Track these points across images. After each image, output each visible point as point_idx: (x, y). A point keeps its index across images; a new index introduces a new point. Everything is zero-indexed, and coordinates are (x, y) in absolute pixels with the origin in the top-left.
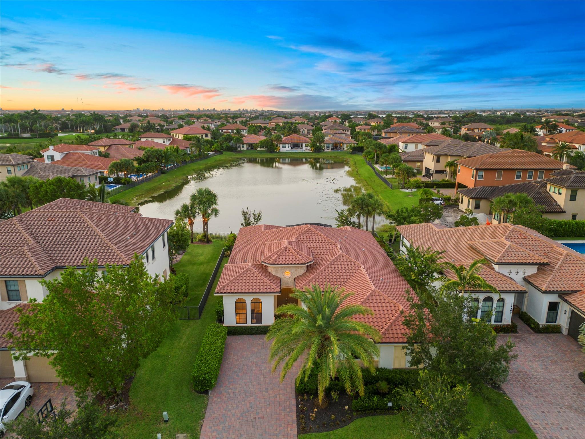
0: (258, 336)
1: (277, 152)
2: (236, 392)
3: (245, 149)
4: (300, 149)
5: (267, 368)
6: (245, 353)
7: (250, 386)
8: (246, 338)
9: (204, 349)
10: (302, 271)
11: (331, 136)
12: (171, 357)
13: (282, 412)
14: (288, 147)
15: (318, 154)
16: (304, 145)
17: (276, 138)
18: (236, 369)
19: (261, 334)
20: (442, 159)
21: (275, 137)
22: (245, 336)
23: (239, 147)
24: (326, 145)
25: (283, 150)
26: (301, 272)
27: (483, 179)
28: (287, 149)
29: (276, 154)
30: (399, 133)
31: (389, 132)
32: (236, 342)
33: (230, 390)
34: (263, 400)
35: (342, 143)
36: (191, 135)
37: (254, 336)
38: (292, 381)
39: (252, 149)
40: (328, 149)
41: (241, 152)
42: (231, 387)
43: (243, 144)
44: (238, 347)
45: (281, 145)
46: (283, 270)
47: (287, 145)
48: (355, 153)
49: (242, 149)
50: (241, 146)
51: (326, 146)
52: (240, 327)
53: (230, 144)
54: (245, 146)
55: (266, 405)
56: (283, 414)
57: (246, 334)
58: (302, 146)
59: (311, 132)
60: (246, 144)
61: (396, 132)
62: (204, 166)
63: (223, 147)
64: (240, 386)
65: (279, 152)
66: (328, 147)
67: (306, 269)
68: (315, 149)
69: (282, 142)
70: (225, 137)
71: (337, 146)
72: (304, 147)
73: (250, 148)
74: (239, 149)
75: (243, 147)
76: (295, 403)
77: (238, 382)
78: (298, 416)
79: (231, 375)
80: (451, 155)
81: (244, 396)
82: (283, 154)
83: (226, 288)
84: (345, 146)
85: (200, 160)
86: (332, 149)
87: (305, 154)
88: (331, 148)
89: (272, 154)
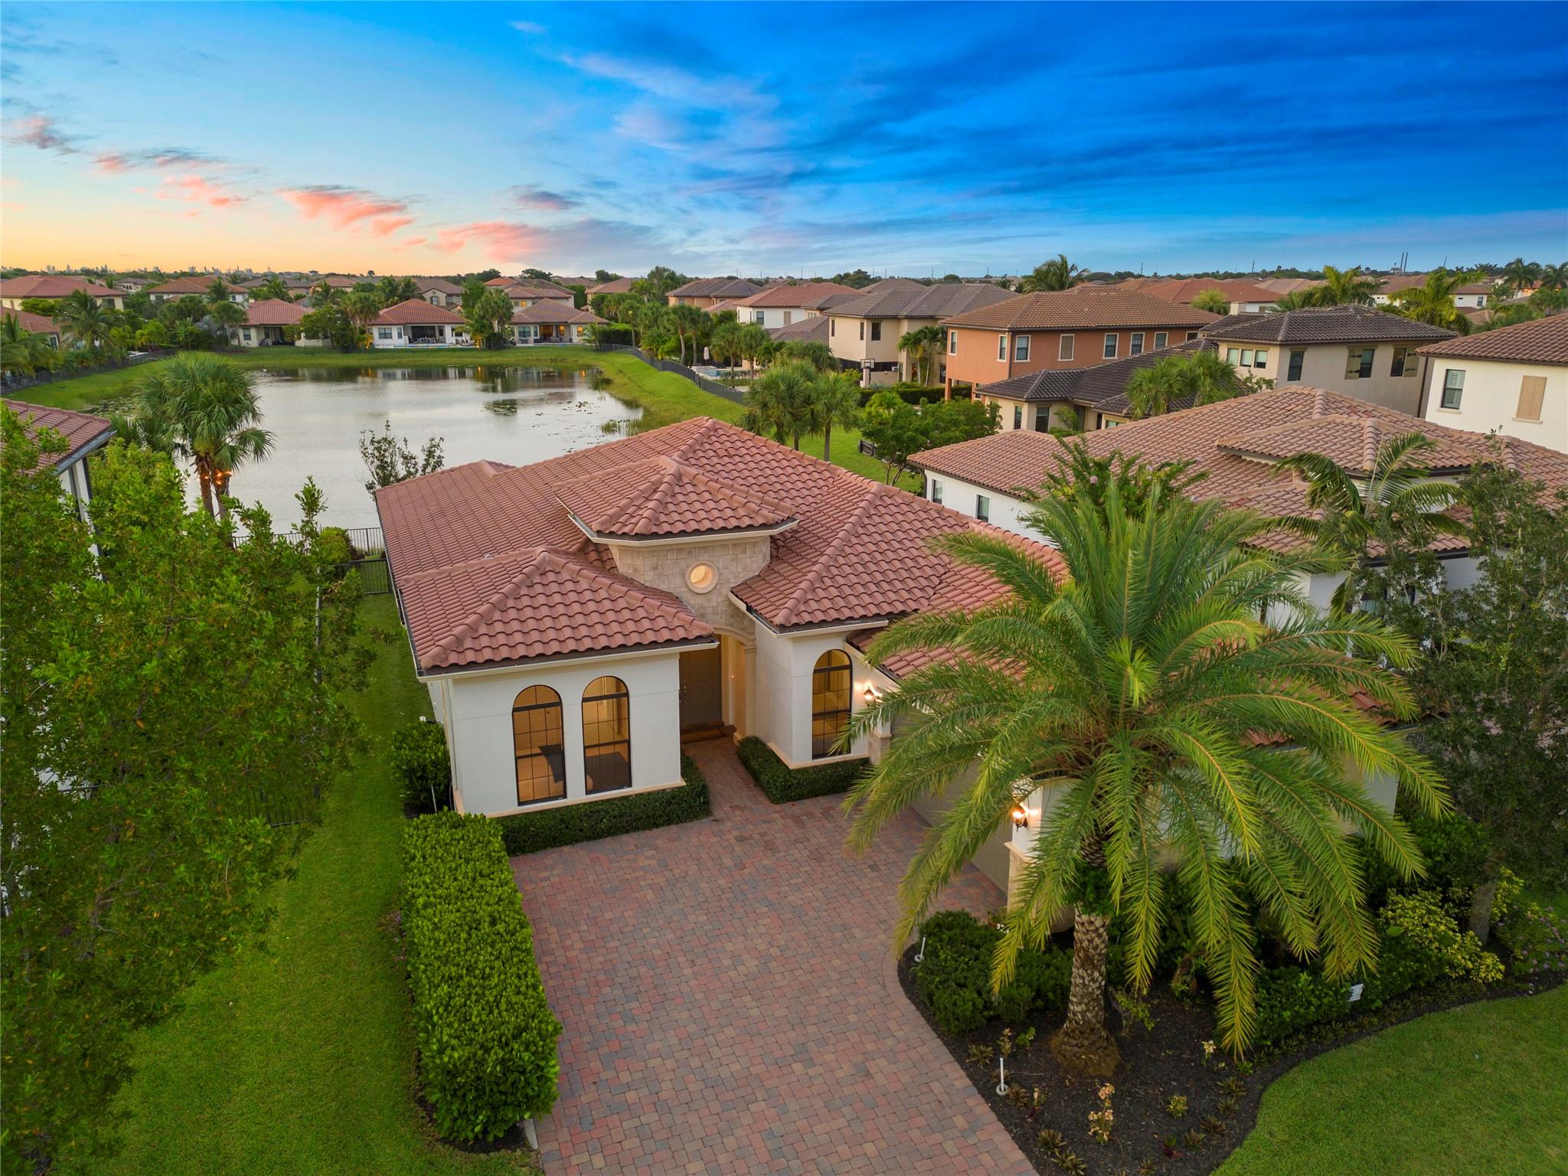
0: (625, 838)
1: (366, 351)
2: (663, 1095)
3: (254, 342)
4: (437, 342)
5: (746, 957)
6: (609, 915)
7: (716, 1052)
8: (578, 855)
9: (436, 927)
10: (756, 561)
11: (529, 304)
12: (243, 1004)
13: (938, 1137)
14: (400, 336)
15: (497, 353)
16: (448, 330)
17: (359, 305)
18: (607, 990)
19: (636, 829)
20: (885, 328)
21: (355, 303)
22: (566, 849)
23: (234, 335)
24: (516, 330)
25: (381, 343)
26: (755, 565)
27: (1028, 360)
28: (397, 340)
29: (361, 356)
30: (717, 297)
31: (690, 296)
32: (542, 880)
33: (631, 1096)
34: (818, 1103)
35: (567, 325)
36: (51, 301)
37: (608, 844)
38: (884, 986)
39: (276, 343)
40: (526, 342)
41: (240, 351)
42: (625, 1078)
43: (247, 328)
44: (561, 897)
45: (375, 331)
46: (683, 564)
47: (395, 331)
48: (610, 349)
49: (244, 343)
50: (241, 333)
51: (517, 334)
52: (542, 812)
53: (202, 326)
54: (253, 333)
55: (843, 1122)
56: (949, 1146)
57: (573, 840)
58: (442, 333)
59: (459, 301)
60: (256, 326)
61: (708, 297)
62: (121, 386)
63: (175, 336)
64: (670, 1064)
65: (373, 350)
66: (524, 334)
67: (766, 549)
68: (488, 339)
69: (379, 321)
70: (178, 307)
71: (548, 332)
72: (450, 339)
73: (270, 341)
74: (235, 342)
75: (248, 337)
76: (968, 1082)
77: (650, 1047)
78: (1024, 1142)
79: (593, 1022)
80: (910, 318)
81: (716, 1107)
82: (385, 355)
83: (468, 643)
84: (574, 329)
85: (100, 372)
86: (536, 341)
87: (457, 353)
88: (532, 338)
89: (350, 356)
